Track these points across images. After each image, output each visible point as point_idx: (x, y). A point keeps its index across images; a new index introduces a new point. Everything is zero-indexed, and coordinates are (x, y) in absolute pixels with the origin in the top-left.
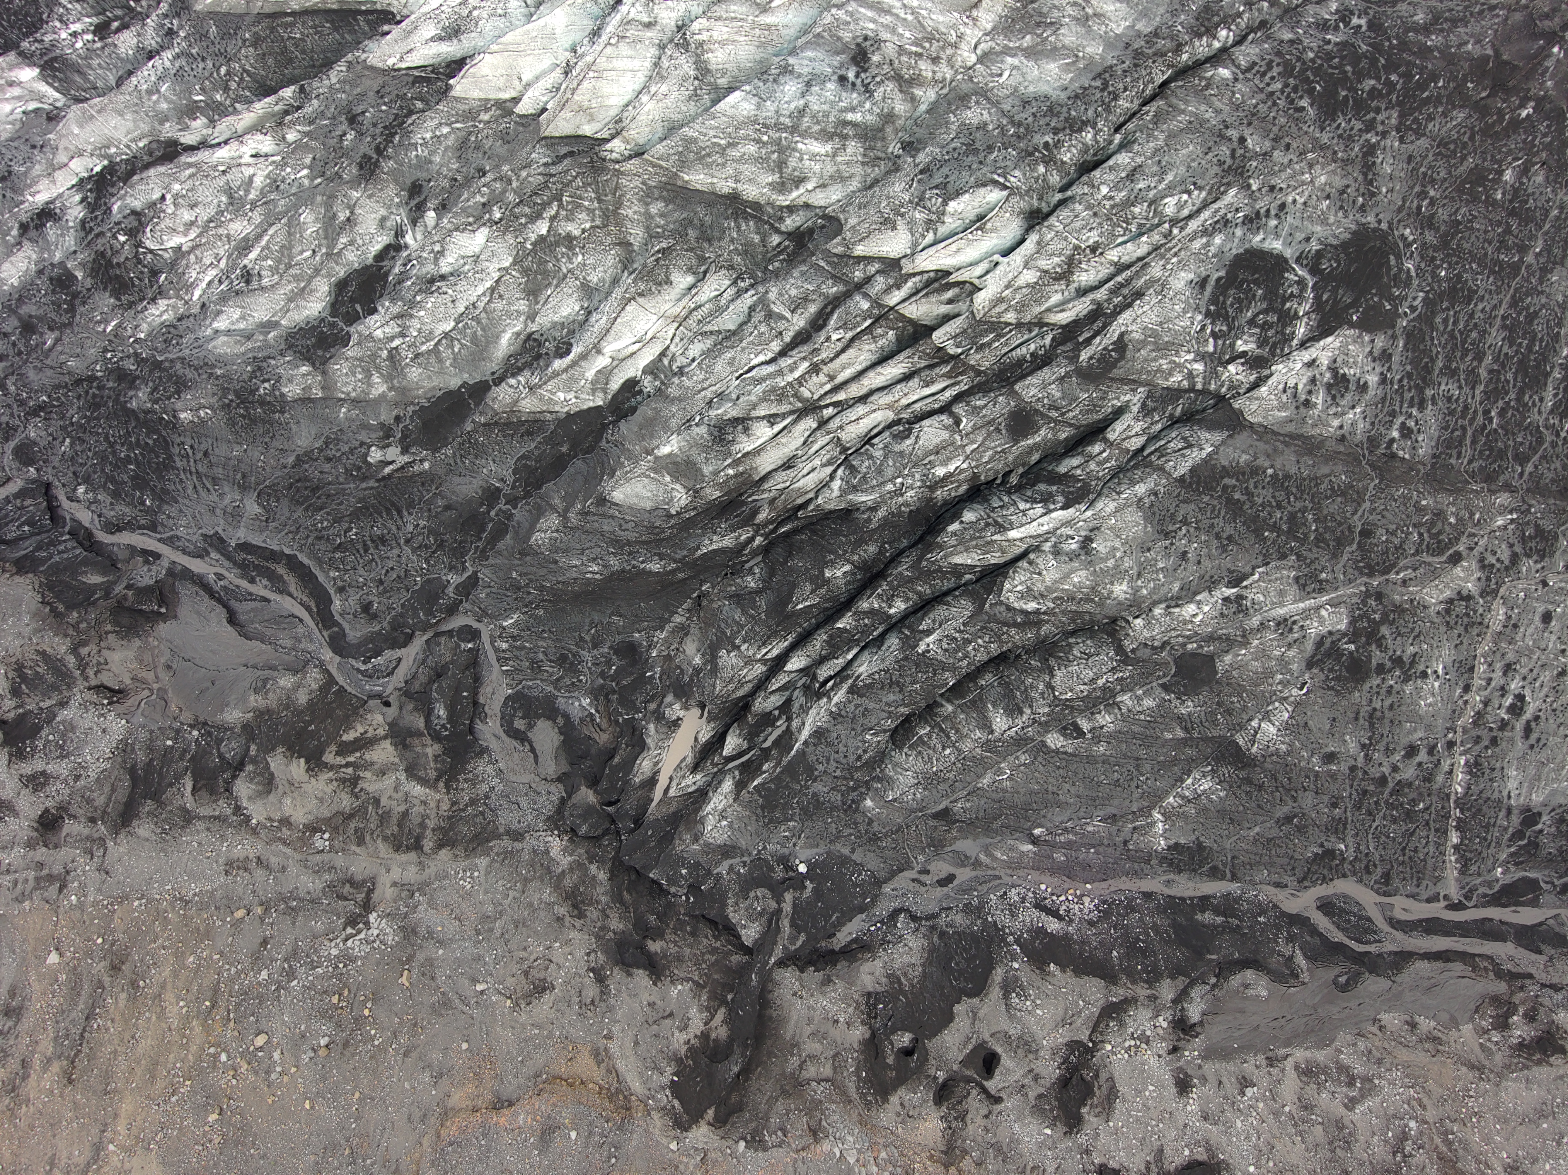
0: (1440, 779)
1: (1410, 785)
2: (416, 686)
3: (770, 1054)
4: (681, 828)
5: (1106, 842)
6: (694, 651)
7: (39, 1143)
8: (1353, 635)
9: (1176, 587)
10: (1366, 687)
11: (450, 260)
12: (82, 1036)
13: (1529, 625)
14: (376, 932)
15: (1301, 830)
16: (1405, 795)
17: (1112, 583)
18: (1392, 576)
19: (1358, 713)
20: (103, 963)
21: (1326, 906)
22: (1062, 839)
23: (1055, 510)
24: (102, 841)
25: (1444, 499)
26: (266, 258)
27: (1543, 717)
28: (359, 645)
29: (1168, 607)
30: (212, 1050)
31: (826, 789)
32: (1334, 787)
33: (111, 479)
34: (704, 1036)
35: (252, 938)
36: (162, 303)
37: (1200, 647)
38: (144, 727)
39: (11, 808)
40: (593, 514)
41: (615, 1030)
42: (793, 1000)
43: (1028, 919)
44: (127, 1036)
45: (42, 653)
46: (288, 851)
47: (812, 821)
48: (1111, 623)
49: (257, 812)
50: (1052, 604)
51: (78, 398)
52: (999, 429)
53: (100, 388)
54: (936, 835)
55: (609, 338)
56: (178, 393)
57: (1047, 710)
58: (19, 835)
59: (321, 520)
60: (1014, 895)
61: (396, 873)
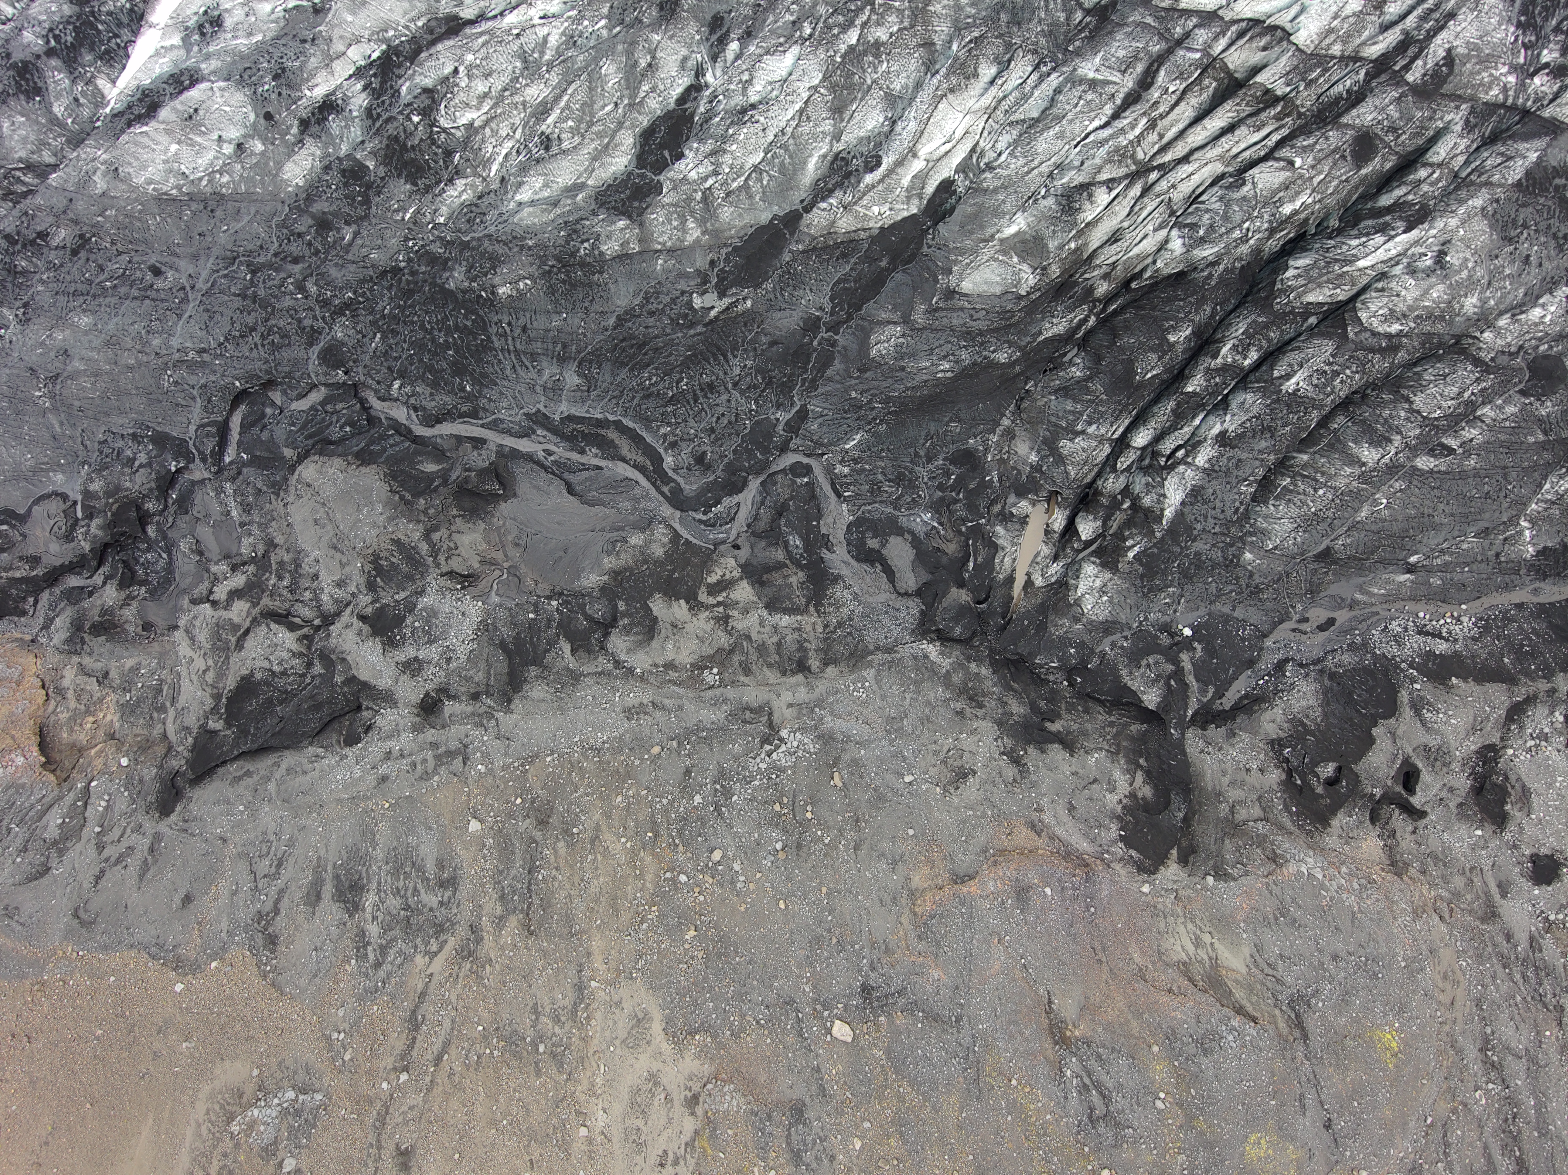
2: (762, 525)
3: (1200, 804)
4: (1052, 618)
5: (1479, 558)
6: (1027, 450)
7: (516, 996)
9: (1521, 292)
11: (758, 88)
12: (530, 890)
14: (794, 745)
17: (1466, 296)
20: (528, 821)
22: (1439, 561)
23: (1397, 235)
24: (491, 713)
26: (568, 118)
28: (697, 497)
29: (1514, 315)
30: (669, 875)
31: (1208, 547)
33: (430, 368)
34: (1132, 795)
35: (674, 769)
36: (460, 183)
37: (1551, 347)
38: (501, 606)
39: (388, 698)
40: (942, 309)
41: (1044, 802)
42: (1202, 756)
43: (1415, 646)
44: (576, 879)
45: (397, 542)
46: (681, 690)
47: (1193, 583)
48: (1456, 343)
49: (640, 661)
50: (1413, 325)
51: (389, 288)
52: (1343, 157)
53: (413, 273)
54: (1315, 579)
55: (923, 140)
56: (494, 268)
57: (1418, 431)
58: (402, 723)
59: (648, 377)
60: (1395, 627)
61: (787, 697)
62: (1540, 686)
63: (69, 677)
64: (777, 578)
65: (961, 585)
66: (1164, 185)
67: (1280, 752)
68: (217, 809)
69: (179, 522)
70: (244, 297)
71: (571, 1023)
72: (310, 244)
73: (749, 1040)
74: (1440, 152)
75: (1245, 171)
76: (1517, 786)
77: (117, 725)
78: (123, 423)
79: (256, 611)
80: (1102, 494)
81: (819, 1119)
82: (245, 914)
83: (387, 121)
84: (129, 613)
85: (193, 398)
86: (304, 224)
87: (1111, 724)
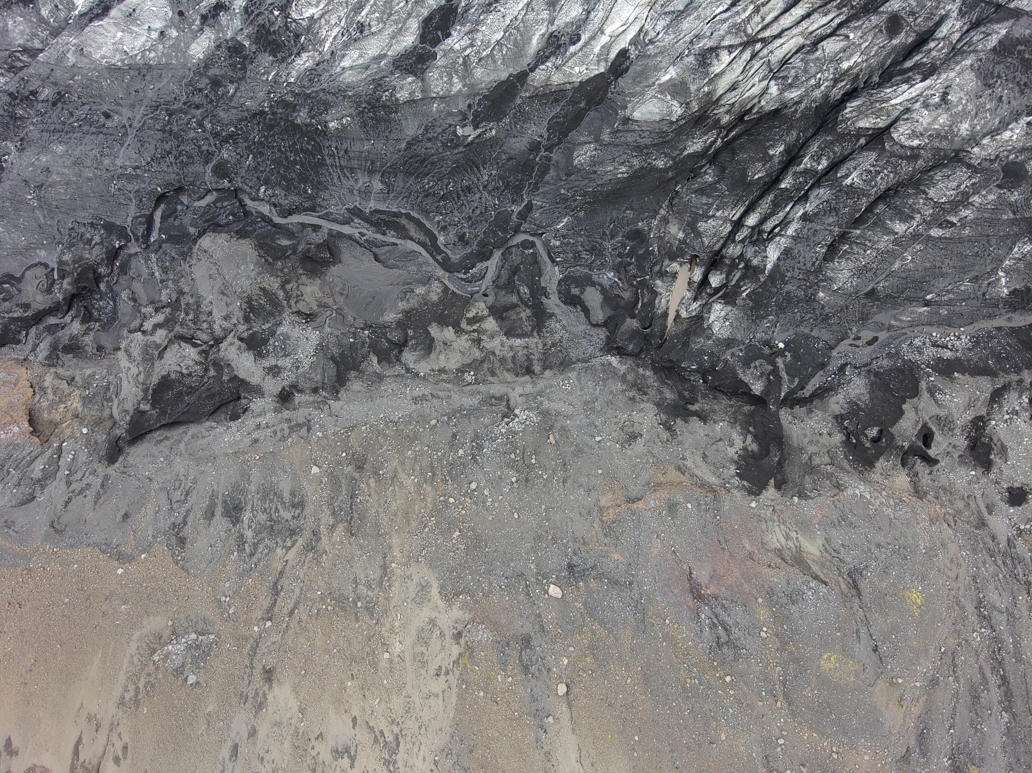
2: (503, 280)
3: (789, 454)
4: (693, 338)
6: (677, 230)
7: (342, 573)
9: (997, 121)
12: (351, 507)
14: (524, 417)
17: (961, 122)
20: (351, 467)
22: (946, 298)
23: (917, 83)
24: (326, 402)
26: (375, 11)
28: (460, 262)
29: (993, 136)
30: (442, 498)
31: (795, 288)
33: (284, 178)
34: (745, 449)
35: (445, 435)
36: (304, 55)
37: (1017, 157)
38: (331, 334)
39: (258, 391)
40: (621, 131)
41: (687, 454)
42: (791, 426)
43: (930, 354)
44: (382, 502)
45: (263, 289)
46: (449, 386)
47: (785, 313)
48: (956, 156)
49: (423, 368)
50: (927, 141)
51: (258, 124)
52: (881, 31)
53: (274, 114)
54: (865, 310)
55: (608, 22)
56: (326, 110)
57: (931, 211)
58: (267, 407)
59: (428, 183)
60: (917, 342)
61: (519, 390)
62: (1012, 377)
63: (49, 380)
64: (512, 315)
65: (633, 317)
66: (765, 51)
67: (842, 423)
68: (146, 460)
69: (121, 280)
70: (164, 131)
71: (378, 589)
72: (207, 96)
73: (495, 598)
74: (944, 30)
75: (818, 43)
76: (998, 444)
77: (80, 409)
78: (84, 216)
79: (171, 335)
80: (725, 257)
81: (540, 646)
82: (164, 524)
83: (258, 15)
84: (88, 339)
85: (130, 199)
86: (203, 83)
87: (731, 406)
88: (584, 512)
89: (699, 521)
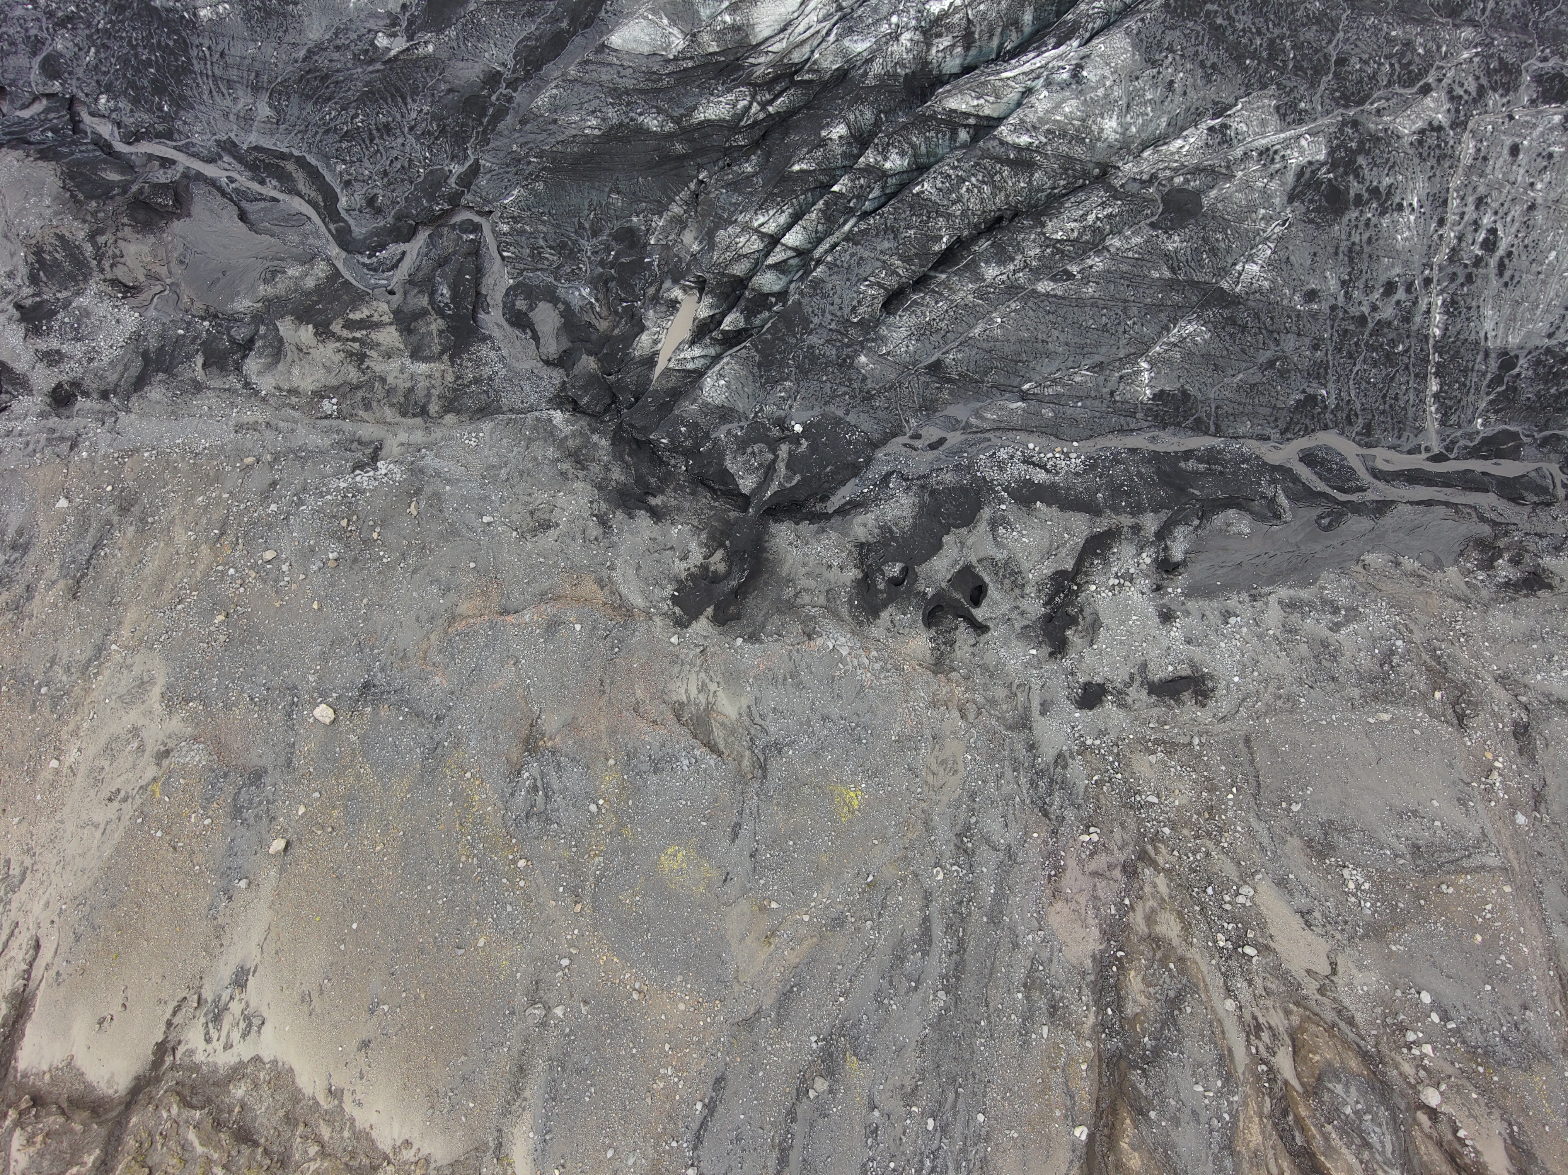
0: (1418, 319)
1: (1389, 324)
2: (420, 276)
4: (681, 396)
6: (692, 240)
7: (40, 646)
8: (1333, 163)
9: (1164, 122)
10: (1345, 220)
12: (88, 561)
13: (1498, 158)
14: (384, 472)
15: (1283, 374)
16: (1384, 335)
17: (1102, 119)
18: (1367, 107)
19: (1337, 248)
20: (112, 507)
21: (1308, 458)
22: (1051, 391)
23: (1047, 51)
24: (113, 414)
25: (1413, 30)
27: (1516, 253)
28: (365, 239)
30: (220, 568)
31: (822, 342)
32: (1314, 329)
33: (132, 85)
34: (704, 568)
35: (261, 481)
37: (1186, 180)
38: (156, 320)
39: (24, 384)
40: (593, 63)
41: (618, 562)
42: (789, 548)
43: (1016, 472)
44: (134, 560)
45: (61, 238)
46: (297, 415)
47: (808, 380)
48: (1101, 173)
49: (266, 383)
50: (1044, 140)
54: (929, 394)
57: (1037, 252)
58: (32, 409)
59: (330, 111)
60: (1002, 454)
61: (403, 437)
62: (1124, 519)
64: (421, 326)
65: (593, 353)
67: (864, 556)
71: (79, 675)
76: (1089, 619)
81: (274, 785)
87: (712, 508)
88: (425, 616)
89: (584, 649)
